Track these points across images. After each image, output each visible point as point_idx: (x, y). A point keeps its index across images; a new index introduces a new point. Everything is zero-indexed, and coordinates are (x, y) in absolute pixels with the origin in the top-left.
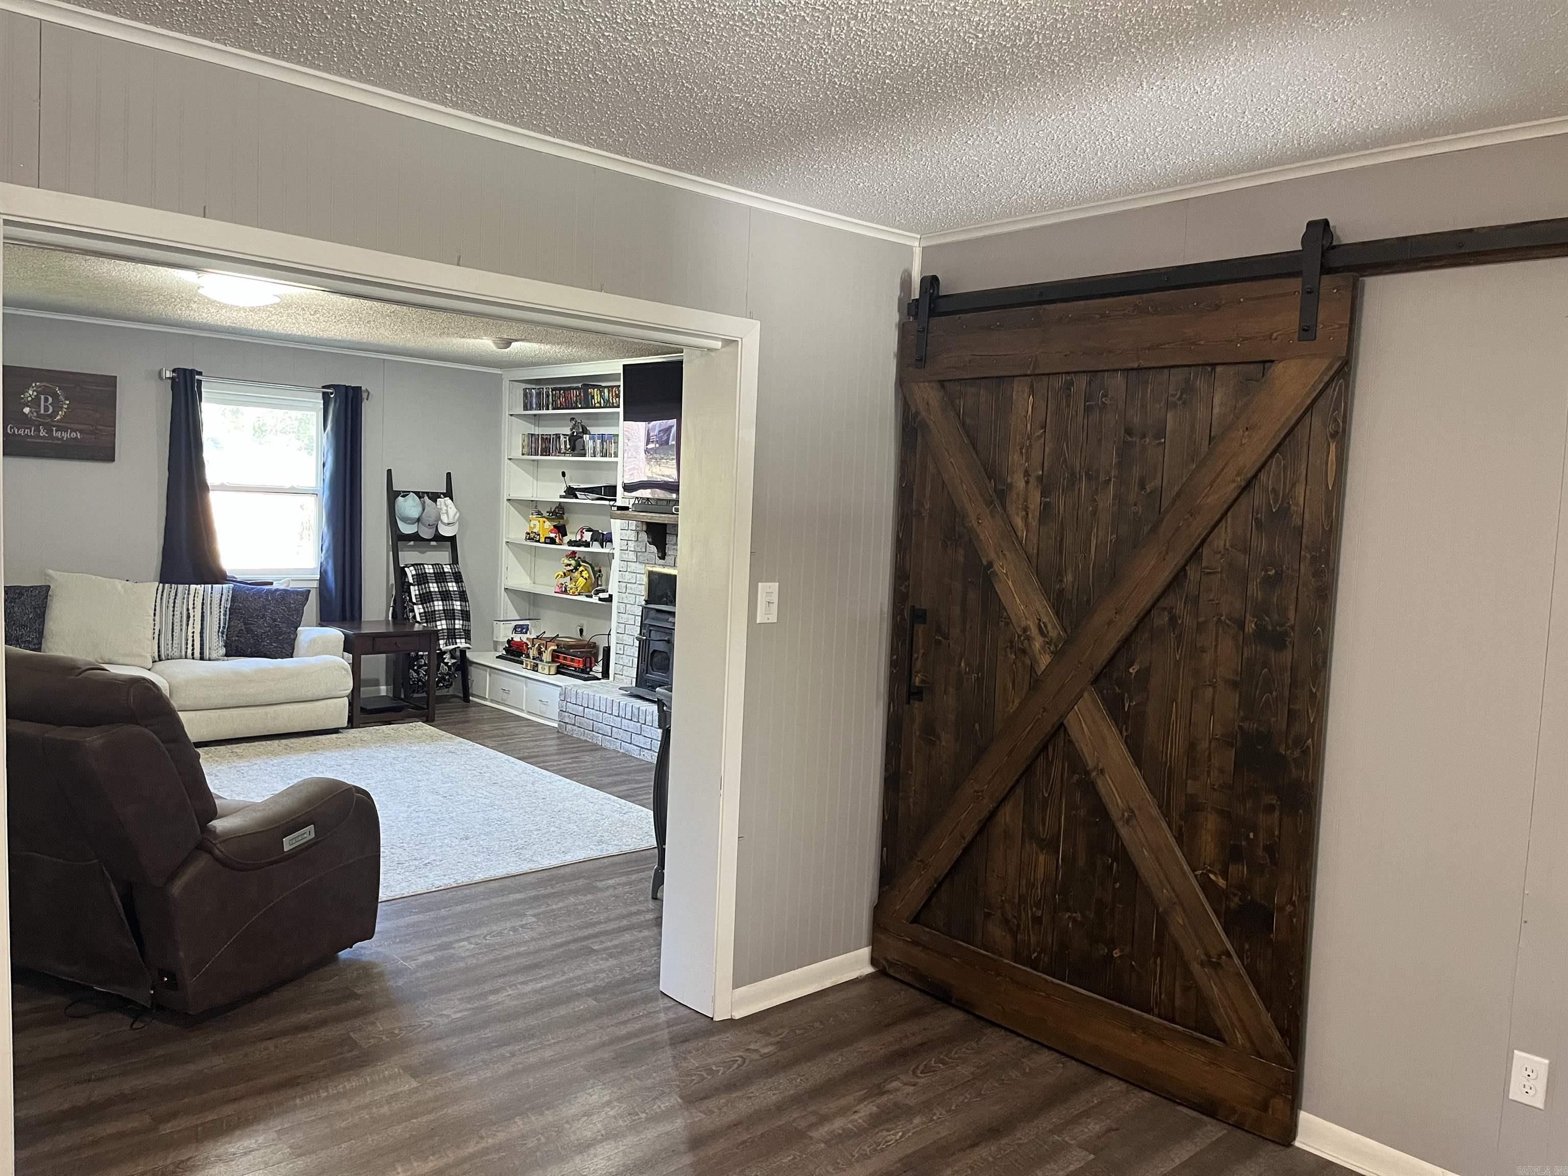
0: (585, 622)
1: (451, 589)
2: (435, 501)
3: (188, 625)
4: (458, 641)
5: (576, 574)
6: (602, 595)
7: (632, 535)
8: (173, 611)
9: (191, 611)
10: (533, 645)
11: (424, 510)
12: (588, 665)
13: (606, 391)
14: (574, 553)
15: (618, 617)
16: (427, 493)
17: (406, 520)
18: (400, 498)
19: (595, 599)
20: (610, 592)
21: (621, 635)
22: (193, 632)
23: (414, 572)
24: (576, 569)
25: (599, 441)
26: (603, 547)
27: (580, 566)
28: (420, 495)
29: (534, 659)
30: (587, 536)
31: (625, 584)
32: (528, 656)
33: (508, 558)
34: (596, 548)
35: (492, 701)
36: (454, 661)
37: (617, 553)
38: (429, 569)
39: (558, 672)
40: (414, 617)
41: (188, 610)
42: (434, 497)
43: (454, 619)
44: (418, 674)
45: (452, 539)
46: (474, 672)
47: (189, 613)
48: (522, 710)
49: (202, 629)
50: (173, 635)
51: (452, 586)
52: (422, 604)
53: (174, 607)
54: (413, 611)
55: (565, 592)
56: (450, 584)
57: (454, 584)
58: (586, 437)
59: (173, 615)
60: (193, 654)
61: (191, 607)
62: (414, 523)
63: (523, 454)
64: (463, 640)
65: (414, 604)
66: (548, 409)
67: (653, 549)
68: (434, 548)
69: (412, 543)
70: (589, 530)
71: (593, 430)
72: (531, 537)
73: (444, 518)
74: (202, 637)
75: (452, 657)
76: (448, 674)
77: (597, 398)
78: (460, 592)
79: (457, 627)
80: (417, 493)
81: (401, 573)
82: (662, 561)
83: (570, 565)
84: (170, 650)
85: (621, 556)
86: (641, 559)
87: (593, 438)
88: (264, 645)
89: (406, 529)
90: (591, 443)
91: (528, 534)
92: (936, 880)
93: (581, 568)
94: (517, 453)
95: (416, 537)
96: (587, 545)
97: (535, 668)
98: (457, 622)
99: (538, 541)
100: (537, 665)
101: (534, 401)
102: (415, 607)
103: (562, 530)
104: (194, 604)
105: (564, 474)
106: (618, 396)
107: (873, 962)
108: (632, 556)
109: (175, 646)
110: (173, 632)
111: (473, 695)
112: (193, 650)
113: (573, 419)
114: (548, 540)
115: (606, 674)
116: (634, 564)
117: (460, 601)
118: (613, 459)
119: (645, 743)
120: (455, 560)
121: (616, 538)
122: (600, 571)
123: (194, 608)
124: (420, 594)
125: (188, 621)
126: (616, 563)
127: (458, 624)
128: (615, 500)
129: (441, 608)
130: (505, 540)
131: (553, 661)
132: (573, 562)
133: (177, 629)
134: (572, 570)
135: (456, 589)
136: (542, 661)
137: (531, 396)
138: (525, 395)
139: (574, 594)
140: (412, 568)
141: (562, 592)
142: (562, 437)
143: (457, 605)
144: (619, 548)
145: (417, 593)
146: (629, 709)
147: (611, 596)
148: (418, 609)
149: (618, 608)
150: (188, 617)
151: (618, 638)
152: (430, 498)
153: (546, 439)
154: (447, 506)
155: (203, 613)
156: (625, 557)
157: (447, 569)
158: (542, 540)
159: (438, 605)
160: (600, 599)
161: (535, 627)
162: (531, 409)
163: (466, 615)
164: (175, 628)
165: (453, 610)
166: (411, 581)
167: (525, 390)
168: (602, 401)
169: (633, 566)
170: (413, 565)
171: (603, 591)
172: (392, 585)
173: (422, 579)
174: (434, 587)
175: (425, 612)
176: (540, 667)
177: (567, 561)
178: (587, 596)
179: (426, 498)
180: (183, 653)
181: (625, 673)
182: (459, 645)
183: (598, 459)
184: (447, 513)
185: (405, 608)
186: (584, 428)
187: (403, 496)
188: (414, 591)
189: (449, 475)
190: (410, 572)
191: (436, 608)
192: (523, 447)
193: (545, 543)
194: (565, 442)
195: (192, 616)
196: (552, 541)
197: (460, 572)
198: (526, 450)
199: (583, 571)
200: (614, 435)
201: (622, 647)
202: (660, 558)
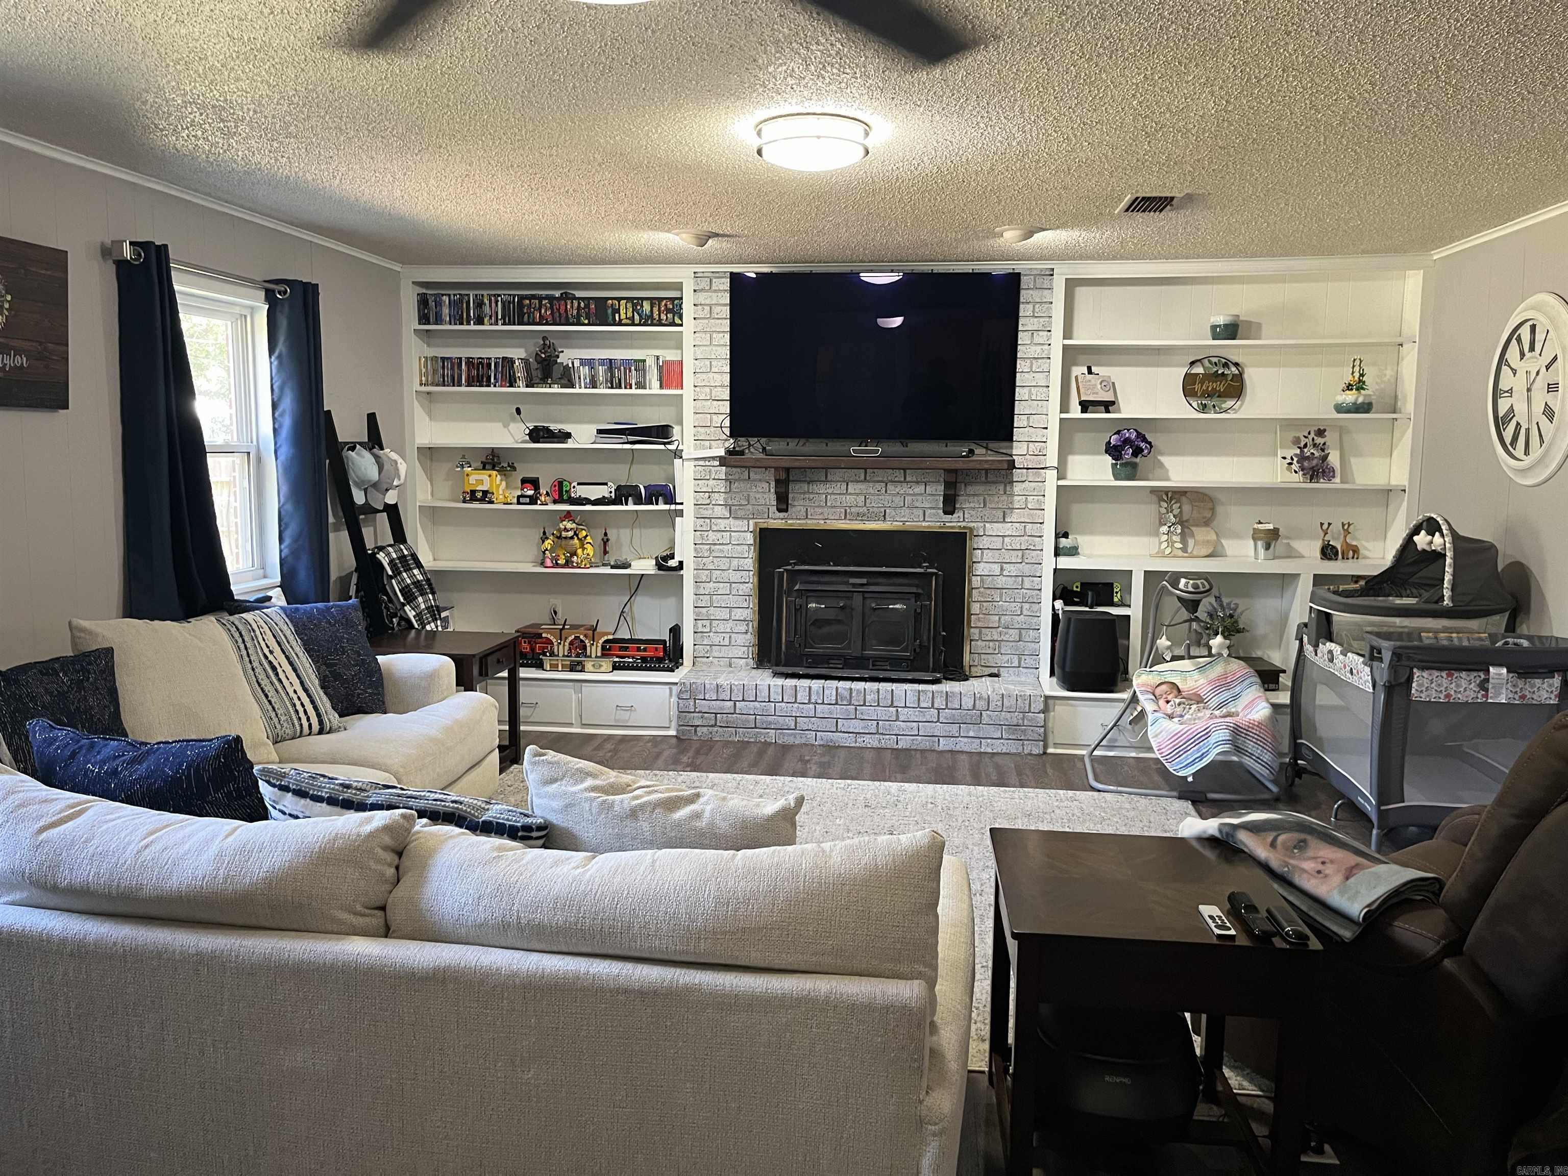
1: (419, 578)
3: (280, 681)
6: (668, 563)
7: (721, 487)
8: (250, 662)
9: (271, 657)
15: (696, 587)
20: (680, 559)
21: (704, 610)
22: (295, 692)
23: (386, 559)
24: (576, 534)
25: (601, 368)
26: (647, 503)
29: (569, 656)
31: (708, 547)
32: (553, 653)
33: (419, 529)
34: (625, 506)
37: (687, 509)
38: (394, 554)
39: (616, 668)
41: (266, 657)
45: (397, 509)
47: (270, 663)
49: (302, 683)
50: (270, 702)
51: (418, 574)
53: (248, 655)
56: (415, 572)
57: (418, 571)
59: (253, 669)
60: (310, 726)
61: (266, 651)
63: (421, 384)
66: (480, 321)
72: (477, 497)
74: (309, 696)
77: (625, 313)
82: (782, 515)
83: (569, 530)
84: (278, 727)
86: (741, 513)
88: (359, 694)
89: (361, 499)
91: (468, 493)
93: (583, 533)
96: (604, 502)
97: (575, 667)
99: (493, 502)
100: (579, 662)
101: (446, 311)
103: (537, 486)
104: (268, 647)
105: (518, 411)
108: (720, 511)
109: (283, 718)
110: (267, 696)
112: (308, 719)
114: (523, 500)
115: (678, 659)
116: (726, 521)
120: (400, 537)
121: (685, 492)
123: (271, 652)
125: (277, 675)
130: (417, 504)
132: (574, 526)
133: (268, 688)
136: (586, 656)
137: (439, 304)
138: (423, 302)
139: (584, 567)
140: (382, 554)
142: (516, 361)
144: (693, 502)
147: (681, 563)
149: (696, 577)
150: (274, 668)
151: (698, 614)
153: (478, 365)
155: (287, 658)
156: (707, 513)
157: (404, 550)
159: (420, 603)
162: (438, 320)
164: (266, 689)
166: (392, 573)
168: (637, 317)
169: (722, 524)
170: (382, 550)
173: (394, 568)
174: (407, 578)
176: (586, 664)
177: (566, 526)
179: (370, 450)
180: (298, 728)
183: (603, 390)
186: (557, 348)
187: (352, 450)
189: (372, 418)
192: (425, 375)
193: (519, 503)
195: (275, 663)
196: (532, 500)
197: (414, 554)
199: (587, 536)
200: (635, 361)
201: (707, 623)
202: (779, 510)
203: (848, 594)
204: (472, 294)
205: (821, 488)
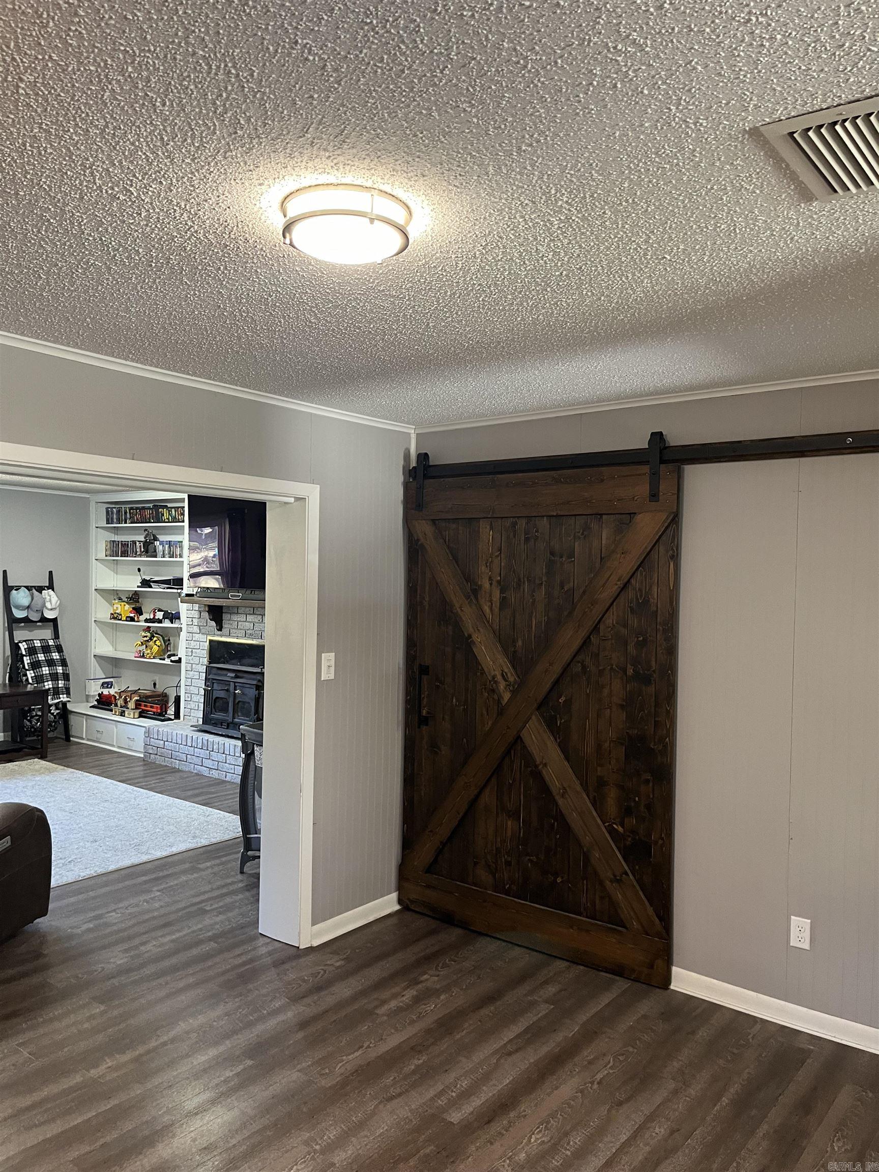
0: (157, 678)
1: (55, 658)
2: (41, 593)
4: (61, 696)
5: (151, 643)
6: (173, 658)
7: (196, 615)
10: (120, 697)
11: (32, 599)
12: (164, 710)
13: (173, 510)
14: (149, 627)
15: (186, 673)
16: (34, 587)
17: (18, 607)
18: (14, 592)
19: (167, 661)
20: (179, 656)
21: (189, 688)
23: (26, 647)
24: (151, 639)
25: (167, 546)
26: (172, 623)
27: (154, 637)
28: (29, 588)
29: (121, 707)
30: (160, 615)
31: (191, 650)
32: (116, 705)
33: (96, 633)
34: (167, 624)
35: (88, 740)
36: (58, 711)
37: (184, 627)
38: (38, 644)
39: (140, 716)
40: (27, 680)
42: (40, 589)
43: (58, 680)
44: (31, 723)
45: (54, 621)
46: (73, 720)
48: (113, 746)
51: (56, 656)
52: (33, 670)
54: (26, 675)
55: (143, 656)
56: (53, 654)
57: (57, 654)
58: (157, 543)
62: (24, 610)
63: (106, 556)
64: (65, 696)
65: (27, 670)
66: (126, 523)
67: (213, 623)
68: (40, 628)
69: (23, 624)
70: (160, 610)
71: (162, 538)
72: (115, 616)
73: (48, 605)
75: (57, 709)
76: (54, 721)
77: (166, 516)
78: (61, 659)
79: (60, 686)
80: (27, 587)
81: (15, 647)
82: (219, 633)
83: (146, 637)
85: (187, 630)
86: (203, 631)
87: (162, 543)
89: (19, 614)
90: (161, 547)
91: (112, 614)
92: (441, 842)
93: (155, 639)
94: (102, 555)
95: (26, 620)
96: (160, 621)
97: (122, 714)
98: (60, 682)
99: (121, 620)
100: (124, 711)
101: (115, 516)
102: (28, 672)
103: (139, 611)
105: (139, 570)
106: (183, 514)
107: (400, 901)
108: (196, 629)
111: (73, 737)
113: (146, 530)
114: (129, 619)
115: (177, 715)
117: (62, 666)
118: (178, 559)
119: (213, 765)
120: (56, 636)
121: (183, 616)
122: (169, 640)
124: (31, 663)
126: (183, 634)
127: (61, 684)
128: (182, 589)
129: (48, 672)
130: (93, 620)
131: (136, 708)
132: (149, 634)
134: (148, 641)
135: (58, 657)
136: (128, 708)
137: (112, 513)
138: (107, 512)
139: (150, 658)
140: (24, 643)
141: (141, 657)
142: (137, 543)
143: (60, 670)
144: (186, 624)
145: (29, 661)
146: (200, 741)
147: (180, 659)
148: (30, 674)
149: (186, 667)
151: (186, 690)
152: (37, 590)
153: (125, 545)
154: (50, 596)
156: (191, 630)
157: (51, 643)
158: (124, 618)
159: (45, 670)
160: (172, 661)
161: (117, 683)
162: (112, 522)
163: (66, 677)
165: (57, 673)
166: (24, 653)
167: (107, 509)
168: (170, 518)
169: (197, 636)
170: (25, 641)
171: (174, 655)
172: (8, 656)
173: (32, 651)
174: (41, 657)
175: (35, 676)
176: (126, 713)
177: (143, 634)
178: (160, 659)
179: (34, 590)
181: (192, 714)
182: (62, 699)
183: (167, 559)
184: (50, 601)
185: (20, 673)
186: (154, 536)
187: (16, 590)
188: (27, 660)
189: (51, 573)
190: (23, 646)
191: (44, 673)
192: (106, 550)
193: (126, 621)
194: (140, 546)
196: (132, 619)
197: (60, 645)
198: (108, 553)
200: (179, 542)
201: (189, 695)
202: (218, 630)
203: (227, 683)
204: (123, 506)
205: (235, 617)
